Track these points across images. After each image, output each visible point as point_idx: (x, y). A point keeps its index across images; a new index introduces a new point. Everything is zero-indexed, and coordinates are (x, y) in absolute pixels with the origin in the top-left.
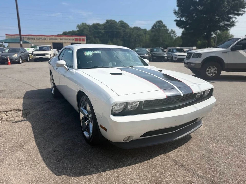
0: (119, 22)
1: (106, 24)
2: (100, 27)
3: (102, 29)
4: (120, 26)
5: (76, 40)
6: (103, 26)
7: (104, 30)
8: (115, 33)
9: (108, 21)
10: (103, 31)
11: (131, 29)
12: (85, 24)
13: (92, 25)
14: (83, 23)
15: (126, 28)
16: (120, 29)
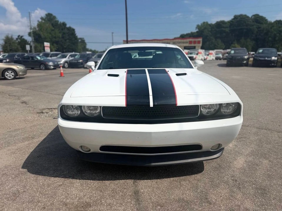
0: (252, 17)
1: (233, 20)
2: (224, 26)
3: (227, 28)
4: (253, 22)
5: (190, 42)
6: (229, 24)
7: (229, 29)
8: (245, 30)
9: (236, 17)
10: (227, 30)
11: (271, 24)
12: (207, 23)
13: (215, 24)
14: (204, 23)
15: (262, 23)
16: (253, 26)
